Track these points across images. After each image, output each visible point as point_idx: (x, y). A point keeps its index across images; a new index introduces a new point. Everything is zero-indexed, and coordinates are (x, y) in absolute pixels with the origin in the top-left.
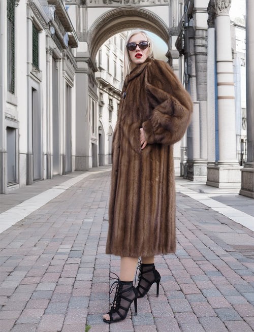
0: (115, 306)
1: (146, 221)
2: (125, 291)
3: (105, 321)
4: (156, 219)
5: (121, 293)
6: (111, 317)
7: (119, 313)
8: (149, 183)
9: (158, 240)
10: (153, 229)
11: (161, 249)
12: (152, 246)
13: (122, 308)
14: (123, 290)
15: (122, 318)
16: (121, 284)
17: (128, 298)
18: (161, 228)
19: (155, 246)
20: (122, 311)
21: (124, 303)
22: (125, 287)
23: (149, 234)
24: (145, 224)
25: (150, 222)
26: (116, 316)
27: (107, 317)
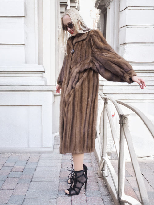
0: (73, 186)
1: (78, 130)
2: (79, 177)
3: (66, 194)
4: (84, 129)
5: (77, 179)
6: (70, 192)
7: (75, 191)
8: (80, 104)
9: (86, 143)
10: (82, 135)
11: (88, 149)
12: (82, 146)
13: (77, 188)
14: (78, 176)
15: (77, 193)
16: (76, 172)
17: (81, 181)
18: (88, 135)
19: (84, 147)
20: (77, 190)
21: (79, 185)
22: (79, 174)
23: (80, 139)
24: (77, 132)
25: (80, 130)
26: (73, 192)
27: (68, 192)
